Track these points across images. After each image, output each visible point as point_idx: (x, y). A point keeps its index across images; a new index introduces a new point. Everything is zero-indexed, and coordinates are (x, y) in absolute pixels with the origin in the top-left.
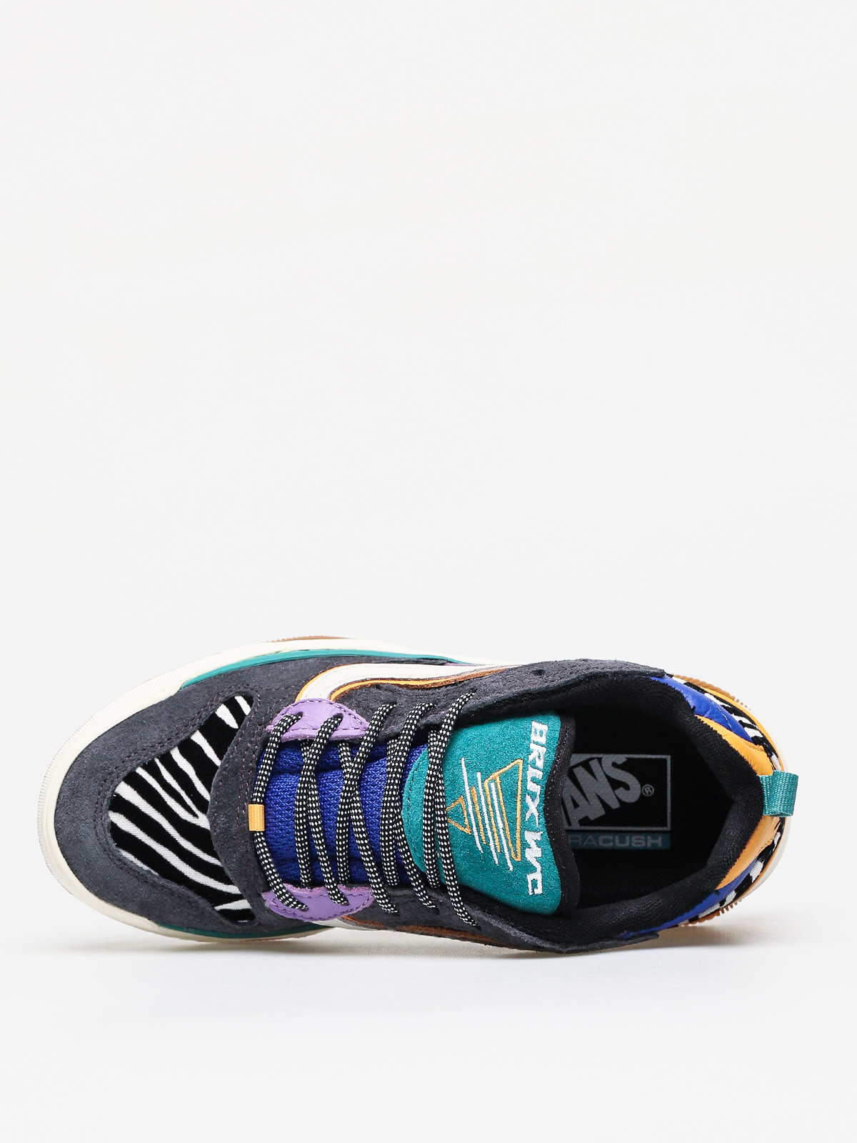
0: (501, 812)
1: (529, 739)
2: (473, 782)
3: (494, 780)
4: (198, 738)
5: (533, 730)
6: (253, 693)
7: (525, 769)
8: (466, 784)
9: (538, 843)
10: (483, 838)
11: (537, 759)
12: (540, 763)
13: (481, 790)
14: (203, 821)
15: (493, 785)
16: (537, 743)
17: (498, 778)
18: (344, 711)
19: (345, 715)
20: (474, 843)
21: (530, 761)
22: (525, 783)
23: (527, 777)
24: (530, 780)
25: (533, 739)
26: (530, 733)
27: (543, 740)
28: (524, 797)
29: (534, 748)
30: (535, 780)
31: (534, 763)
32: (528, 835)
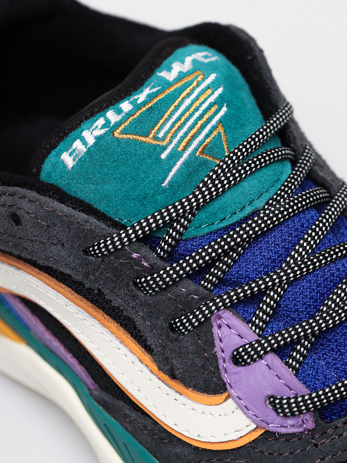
0: (177, 107)
1: (88, 152)
2: (175, 156)
3: (155, 138)
5: (77, 160)
7: (118, 125)
8: (182, 160)
9: (170, 69)
10: (213, 109)
11: (100, 127)
12: (101, 122)
13: (175, 141)
15: (161, 135)
17: (151, 136)
18: (224, 361)
19: (227, 355)
20: (224, 117)
21: (107, 129)
22: (130, 114)
23: (123, 117)
24: (123, 114)
25: (85, 150)
26: (80, 160)
27: (78, 144)
28: (144, 103)
29: (91, 141)
30: (119, 111)
31: (104, 126)
32: (171, 79)
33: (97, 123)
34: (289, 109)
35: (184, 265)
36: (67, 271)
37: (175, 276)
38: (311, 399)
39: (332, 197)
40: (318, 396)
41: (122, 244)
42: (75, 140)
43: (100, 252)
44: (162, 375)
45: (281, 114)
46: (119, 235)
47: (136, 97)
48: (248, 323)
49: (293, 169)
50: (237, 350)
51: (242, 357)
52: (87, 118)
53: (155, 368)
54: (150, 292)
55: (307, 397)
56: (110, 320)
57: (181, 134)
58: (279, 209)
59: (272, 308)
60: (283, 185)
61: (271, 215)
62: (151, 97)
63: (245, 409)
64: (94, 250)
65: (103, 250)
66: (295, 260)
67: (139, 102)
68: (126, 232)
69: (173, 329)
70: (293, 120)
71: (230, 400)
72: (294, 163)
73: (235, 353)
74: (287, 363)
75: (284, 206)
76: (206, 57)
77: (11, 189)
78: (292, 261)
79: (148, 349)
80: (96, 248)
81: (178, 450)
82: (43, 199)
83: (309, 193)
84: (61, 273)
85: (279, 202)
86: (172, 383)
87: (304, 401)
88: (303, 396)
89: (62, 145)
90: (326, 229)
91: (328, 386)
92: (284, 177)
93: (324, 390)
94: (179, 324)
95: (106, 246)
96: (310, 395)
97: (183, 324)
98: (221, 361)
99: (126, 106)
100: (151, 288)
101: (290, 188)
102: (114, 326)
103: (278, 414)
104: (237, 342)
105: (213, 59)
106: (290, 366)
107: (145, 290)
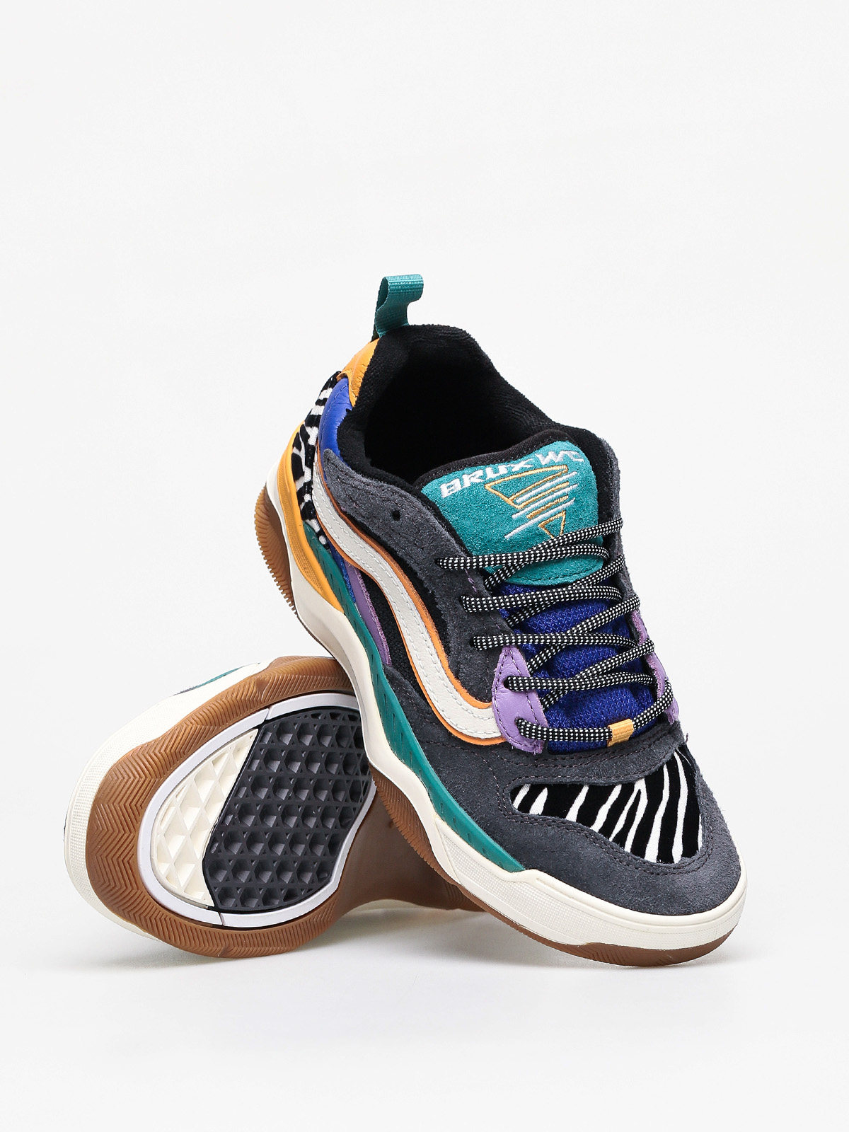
0: (539, 486)
1: (462, 491)
2: (522, 521)
3: (513, 501)
4: (572, 815)
5: (451, 493)
6: (507, 791)
7: (490, 481)
8: (527, 525)
9: (545, 455)
10: (565, 498)
11: (477, 476)
12: (480, 473)
13: (527, 510)
14: (641, 785)
15: (518, 501)
16: (462, 484)
17: (511, 498)
18: (498, 680)
19: (503, 677)
20: (569, 508)
21: (482, 481)
22: (503, 477)
23: (497, 477)
24: (498, 475)
25: (460, 488)
26: (454, 494)
27: (456, 482)
28: (518, 473)
29: (467, 484)
30: (496, 471)
31: (481, 477)
32: (543, 464)
33: (476, 473)
34: (620, 523)
35: (501, 601)
36: (416, 568)
37: (491, 606)
38: (548, 731)
39: (622, 600)
40: (553, 732)
41: (465, 566)
42: (455, 478)
43: (447, 565)
44: (449, 672)
45: (612, 524)
46: (465, 560)
47: (512, 465)
48: (527, 661)
49: (603, 567)
50: (512, 677)
51: (512, 683)
52: (470, 465)
53: (447, 665)
54: (469, 609)
55: (545, 729)
56: (430, 617)
57: (533, 506)
58: (583, 590)
59: (547, 658)
60: (592, 574)
61: (576, 592)
62: (524, 470)
63: (499, 719)
64: (443, 562)
65: (450, 565)
66: (578, 631)
67: (513, 470)
68: (472, 559)
69: (471, 643)
70: (619, 533)
71: (491, 709)
72: (606, 563)
73: (509, 678)
74: (541, 701)
75: (587, 589)
76: (576, 457)
77: (403, 492)
78: (575, 631)
79: (447, 650)
80: (445, 561)
81: (436, 731)
82: (424, 509)
83: (608, 589)
84: (411, 568)
85: (584, 585)
86: (455, 681)
87: (542, 731)
88: (543, 728)
89: (444, 478)
90: (609, 620)
91: (562, 728)
92: (595, 569)
93: (559, 730)
94: (478, 641)
95: (453, 564)
96: (548, 729)
97: (481, 643)
98: (495, 680)
99: (503, 468)
100: (471, 606)
101: (596, 579)
102: (430, 623)
103: (520, 732)
104: (514, 671)
105: (581, 460)
106: (542, 703)
107: (466, 606)
